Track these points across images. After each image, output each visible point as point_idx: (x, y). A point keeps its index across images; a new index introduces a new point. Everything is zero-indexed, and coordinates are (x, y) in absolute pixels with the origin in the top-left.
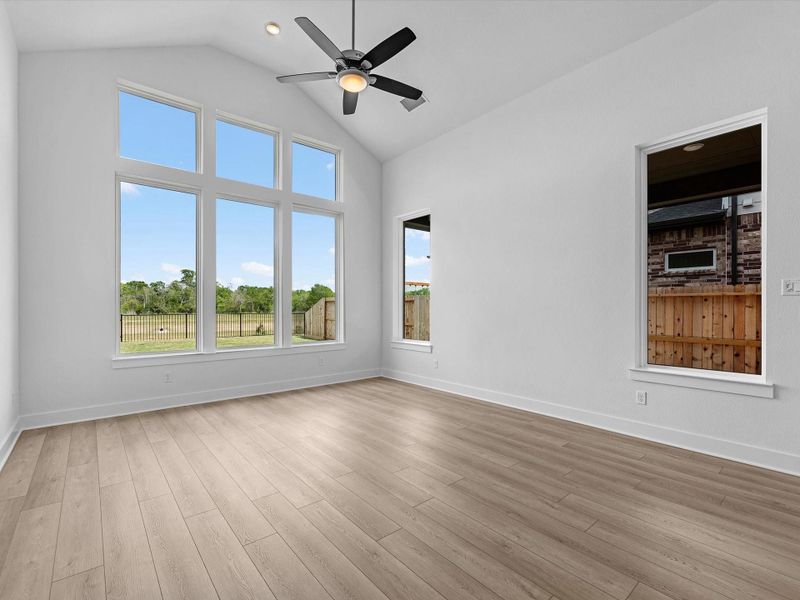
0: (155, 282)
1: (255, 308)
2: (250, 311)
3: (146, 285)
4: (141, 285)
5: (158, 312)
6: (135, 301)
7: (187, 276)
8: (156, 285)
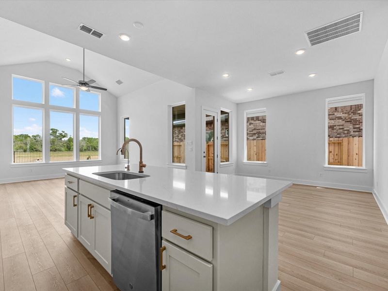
0: (35, 135)
1: (92, 149)
2: (89, 150)
3: (29, 137)
4: (26, 136)
5: (37, 151)
6: (23, 145)
7: (53, 132)
8: (35, 136)
